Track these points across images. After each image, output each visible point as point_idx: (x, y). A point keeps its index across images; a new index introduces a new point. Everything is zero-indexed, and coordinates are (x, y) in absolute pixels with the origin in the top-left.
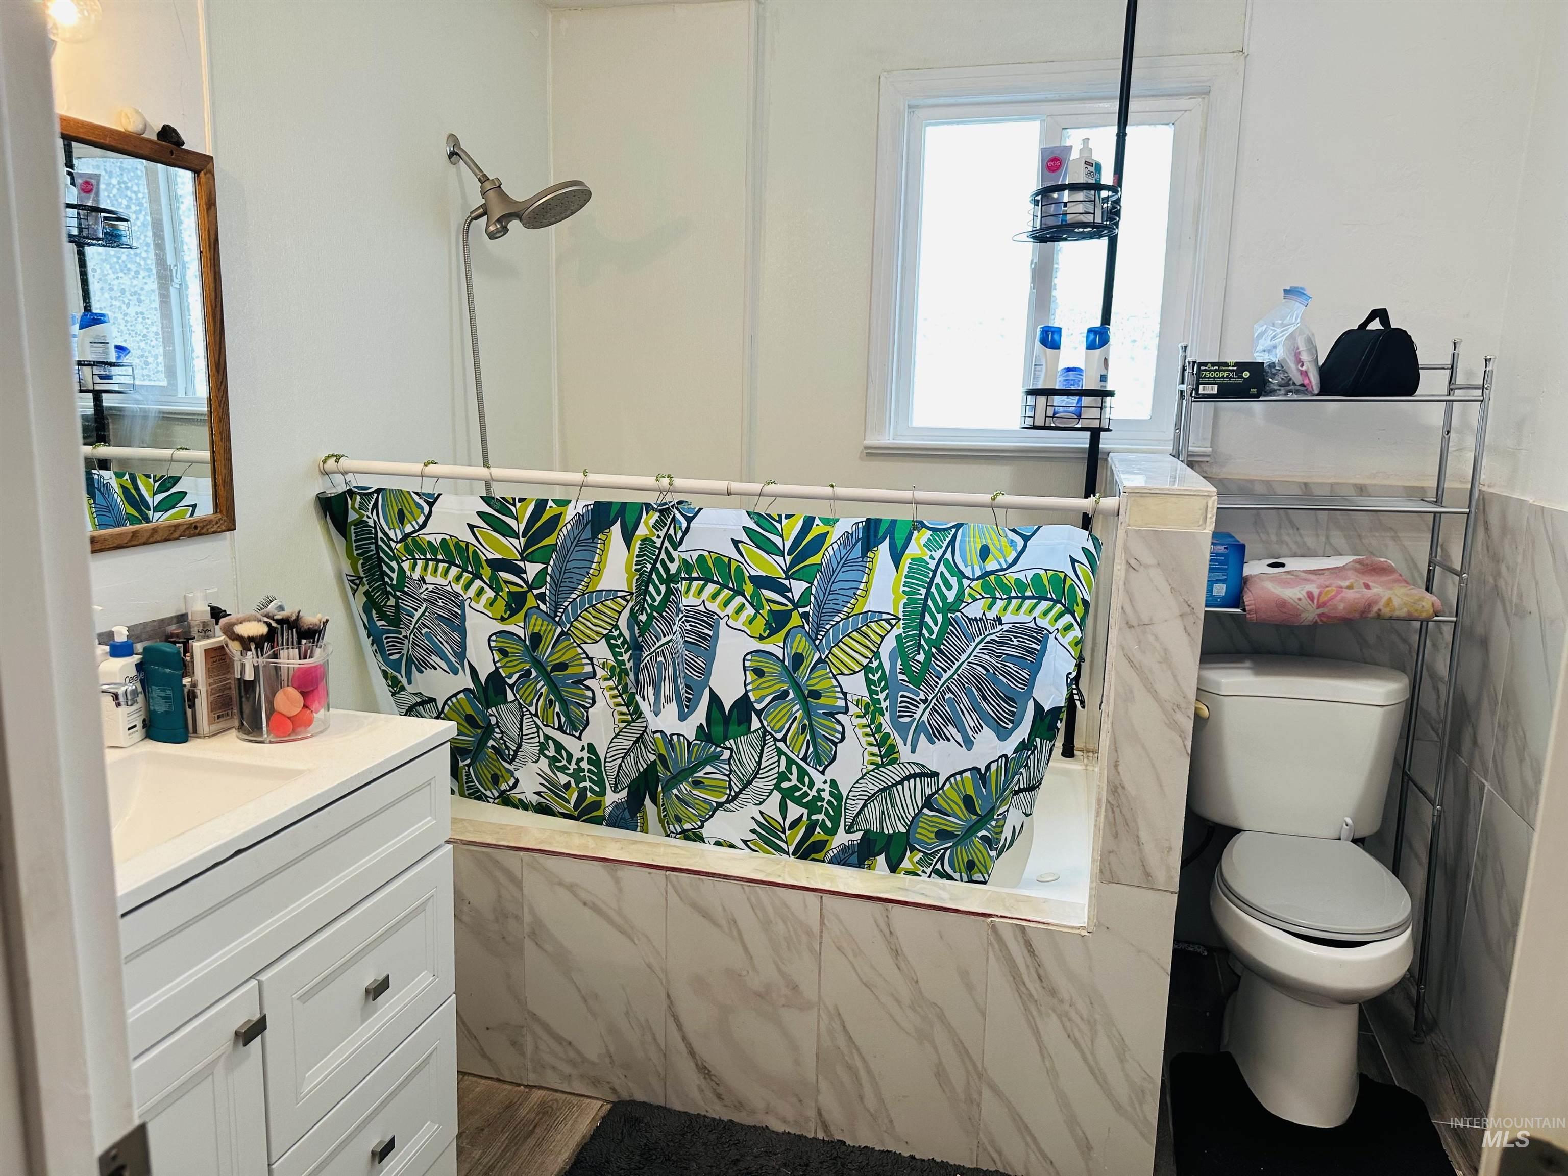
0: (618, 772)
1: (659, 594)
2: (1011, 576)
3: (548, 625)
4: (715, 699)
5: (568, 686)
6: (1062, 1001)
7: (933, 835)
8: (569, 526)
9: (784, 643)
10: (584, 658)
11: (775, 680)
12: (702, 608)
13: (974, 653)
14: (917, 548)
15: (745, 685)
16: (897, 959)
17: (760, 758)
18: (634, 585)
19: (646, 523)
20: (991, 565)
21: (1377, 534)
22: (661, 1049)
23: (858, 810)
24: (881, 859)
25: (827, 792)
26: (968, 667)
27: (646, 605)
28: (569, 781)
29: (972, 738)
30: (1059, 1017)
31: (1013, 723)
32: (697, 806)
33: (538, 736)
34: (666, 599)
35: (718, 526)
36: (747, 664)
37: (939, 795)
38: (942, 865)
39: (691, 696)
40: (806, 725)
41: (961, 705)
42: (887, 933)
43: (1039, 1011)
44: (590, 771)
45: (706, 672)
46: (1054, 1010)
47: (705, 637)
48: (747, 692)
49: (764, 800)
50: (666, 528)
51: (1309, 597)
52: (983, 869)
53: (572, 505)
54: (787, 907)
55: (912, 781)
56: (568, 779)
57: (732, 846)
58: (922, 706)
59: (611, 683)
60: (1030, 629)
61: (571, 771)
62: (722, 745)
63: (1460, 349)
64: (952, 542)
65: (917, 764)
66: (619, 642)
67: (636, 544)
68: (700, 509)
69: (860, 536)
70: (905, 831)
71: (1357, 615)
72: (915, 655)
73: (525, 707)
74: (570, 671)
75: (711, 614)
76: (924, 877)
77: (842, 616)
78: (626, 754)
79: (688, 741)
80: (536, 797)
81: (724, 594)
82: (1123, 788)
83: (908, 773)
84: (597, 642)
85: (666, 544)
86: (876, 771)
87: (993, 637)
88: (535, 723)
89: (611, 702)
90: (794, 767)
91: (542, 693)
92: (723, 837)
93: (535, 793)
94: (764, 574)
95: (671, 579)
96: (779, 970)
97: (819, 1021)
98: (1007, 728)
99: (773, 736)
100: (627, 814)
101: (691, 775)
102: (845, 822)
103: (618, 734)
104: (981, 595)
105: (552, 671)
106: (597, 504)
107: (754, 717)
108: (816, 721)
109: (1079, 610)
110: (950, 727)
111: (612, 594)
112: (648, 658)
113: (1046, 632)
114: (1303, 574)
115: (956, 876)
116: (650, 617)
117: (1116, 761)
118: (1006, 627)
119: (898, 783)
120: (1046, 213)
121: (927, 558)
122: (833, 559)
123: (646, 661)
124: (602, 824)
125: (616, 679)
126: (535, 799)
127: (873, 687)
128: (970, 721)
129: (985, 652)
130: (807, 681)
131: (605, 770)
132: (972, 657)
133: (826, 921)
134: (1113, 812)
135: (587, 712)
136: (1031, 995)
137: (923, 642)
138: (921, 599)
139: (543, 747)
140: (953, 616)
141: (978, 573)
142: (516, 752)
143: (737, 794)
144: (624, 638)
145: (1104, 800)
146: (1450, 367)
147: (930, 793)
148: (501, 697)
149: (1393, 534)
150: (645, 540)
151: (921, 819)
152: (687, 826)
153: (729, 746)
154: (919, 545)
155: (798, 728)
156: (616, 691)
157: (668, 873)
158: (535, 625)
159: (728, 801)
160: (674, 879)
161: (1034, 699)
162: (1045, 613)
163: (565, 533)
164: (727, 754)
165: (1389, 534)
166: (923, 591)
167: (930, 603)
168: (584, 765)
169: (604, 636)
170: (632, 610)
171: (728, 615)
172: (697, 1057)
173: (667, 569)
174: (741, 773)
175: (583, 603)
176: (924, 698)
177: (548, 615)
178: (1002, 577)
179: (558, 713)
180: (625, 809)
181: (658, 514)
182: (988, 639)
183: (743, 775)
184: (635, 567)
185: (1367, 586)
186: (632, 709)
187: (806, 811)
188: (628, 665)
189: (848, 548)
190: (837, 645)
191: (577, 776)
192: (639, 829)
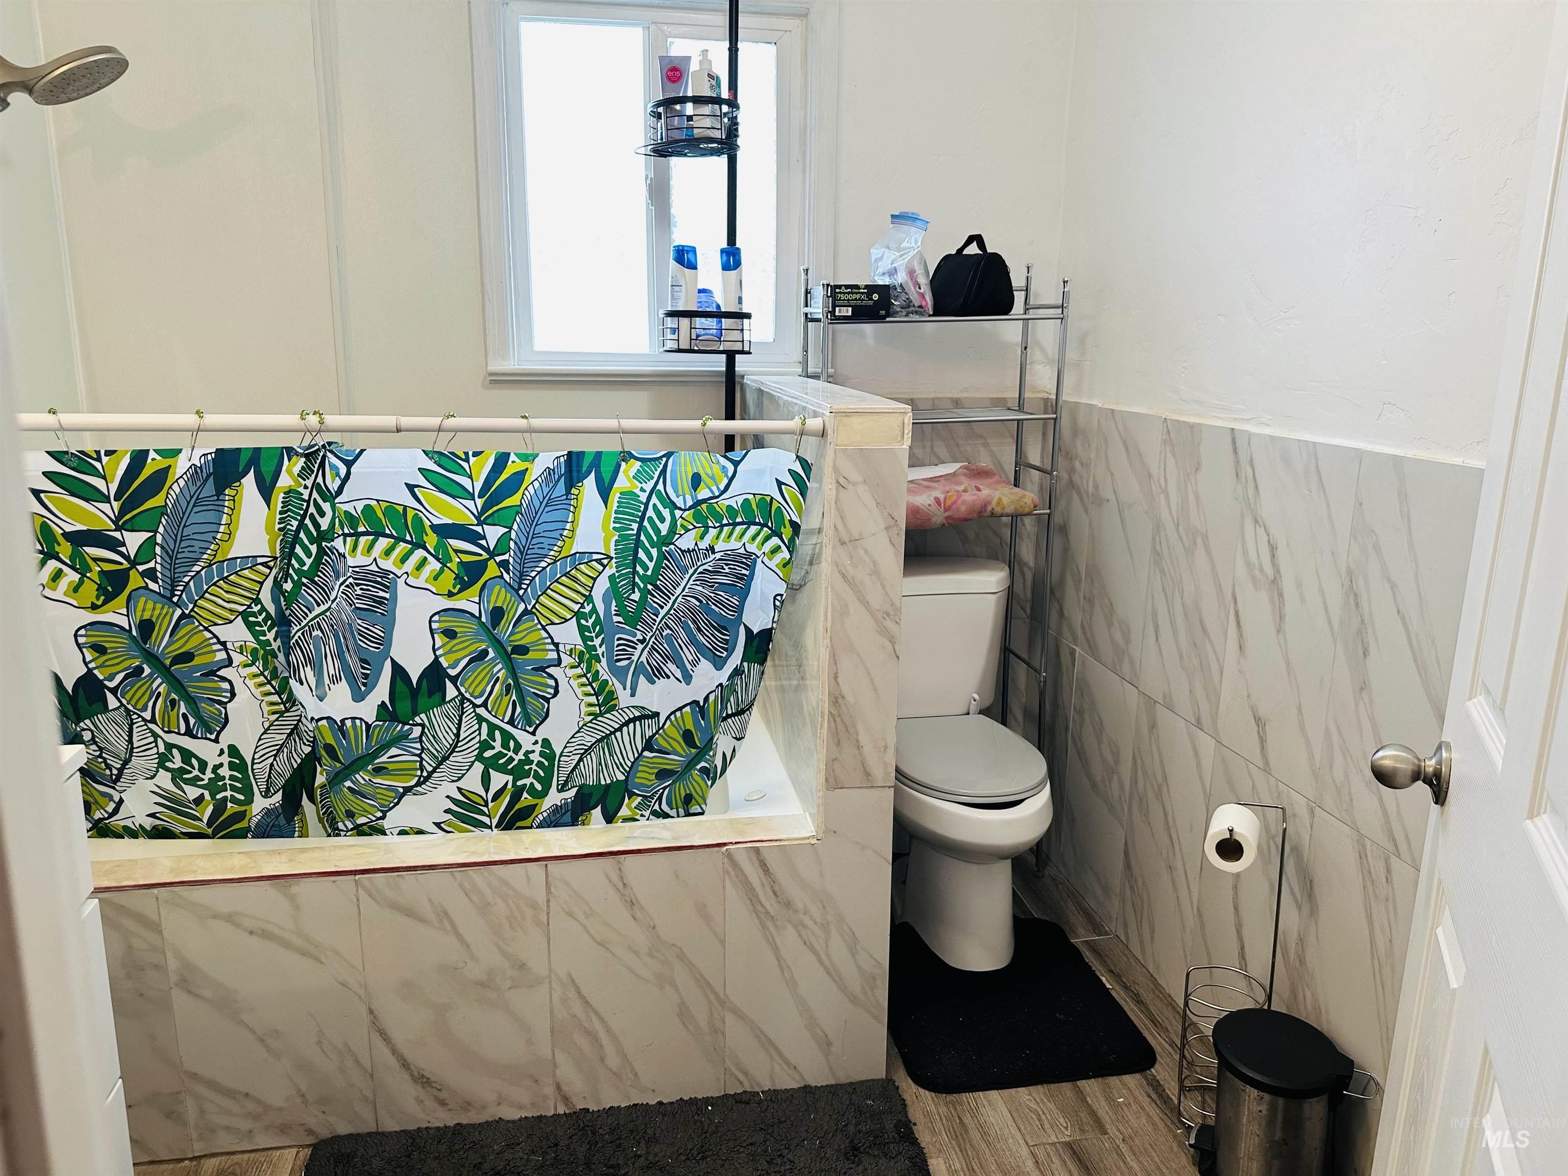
0: (270, 773)
1: (309, 556)
2: (724, 503)
3: (163, 608)
4: (399, 672)
5: (197, 680)
6: (796, 911)
7: (653, 777)
8: (182, 482)
9: (480, 597)
10: (214, 644)
11: (472, 639)
12: (374, 568)
13: (688, 586)
14: (623, 482)
15: (434, 650)
16: (632, 909)
17: (459, 729)
18: (278, 547)
19: (289, 472)
20: (703, 493)
21: (971, 442)
22: (366, 1071)
23: (573, 766)
24: (597, 812)
25: (537, 753)
26: (683, 601)
27: (291, 571)
28: (203, 794)
29: (691, 672)
30: (795, 927)
31: (727, 651)
32: (378, 796)
33: (157, 746)
34: (318, 562)
35: (386, 470)
36: (434, 626)
37: (660, 735)
38: (660, 804)
39: (368, 672)
40: (510, 684)
41: (679, 640)
42: (620, 885)
43: (776, 926)
44: (232, 778)
45: (385, 642)
46: (790, 922)
47: (380, 601)
48: (437, 658)
49: (464, 775)
50: (313, 476)
51: (937, 503)
52: (700, 800)
53: (183, 457)
54: (507, 884)
55: (631, 725)
56: (199, 791)
57: (420, 832)
58: (640, 647)
59: (254, 669)
60: (740, 555)
61: (206, 782)
62: (411, 722)
63: (1033, 273)
64: (664, 472)
65: (637, 707)
66: (260, 619)
67: (278, 498)
68: (362, 451)
69: (563, 472)
70: (624, 778)
71: (975, 515)
72: (630, 595)
73: (135, 713)
74: (197, 661)
75: (385, 573)
76: (643, 821)
77: (549, 561)
78: (278, 750)
79: (366, 723)
80: (151, 820)
81: (401, 548)
82: (843, 697)
83: (627, 718)
84: (231, 622)
85: (315, 495)
86: (594, 721)
87: (706, 567)
88: (151, 731)
89: (257, 692)
90: (497, 733)
91: (159, 694)
92: (408, 824)
93: (148, 816)
94: (450, 522)
95: (323, 537)
96: (502, 952)
97: (551, 994)
98: (722, 657)
99: (471, 702)
100: (282, 821)
101: (371, 762)
102: (558, 781)
103: (268, 729)
104: (693, 525)
105: (172, 664)
106: (219, 452)
107: (449, 684)
108: (524, 679)
109: (787, 532)
110: (670, 665)
111: (251, 561)
112: (299, 634)
113: (754, 556)
114: (924, 483)
115: (673, 813)
116: (298, 585)
117: (836, 673)
118: (718, 556)
119: (616, 730)
120: (671, 125)
121: (637, 491)
122: (535, 498)
123: (296, 637)
124: (246, 837)
125: (260, 664)
126: (148, 823)
127: (586, 633)
128: (688, 655)
129: (698, 583)
130: (509, 636)
131: (253, 773)
132: (687, 590)
133: (553, 890)
134: (835, 721)
135: (225, 708)
136: (767, 913)
137: (637, 580)
138: (633, 535)
139: (163, 760)
140: (667, 549)
141: (690, 503)
142: (121, 771)
143: (430, 774)
144: (268, 613)
145: (827, 712)
146: (1025, 289)
147: (651, 734)
148: (98, 706)
149: (983, 441)
150: (289, 492)
151: (641, 763)
152: (361, 820)
153: (419, 721)
154: (628, 477)
155: (502, 690)
156: (262, 678)
157: (357, 877)
158: (144, 610)
159: (418, 784)
160: (367, 884)
161: (744, 624)
162: (754, 538)
163: (178, 491)
164: (417, 731)
165: (980, 442)
166: (635, 526)
167: (643, 538)
168: (225, 772)
169: (240, 613)
170: (276, 578)
171: (407, 573)
172: (412, 1068)
173: (317, 526)
174: (436, 750)
175: (210, 576)
176: (642, 638)
177: (163, 596)
178: (714, 505)
179: (184, 715)
180: (280, 815)
181: (303, 459)
182: (700, 570)
183: (437, 751)
184: (277, 526)
185: (978, 489)
186: (284, 697)
187: (510, 778)
188: (275, 646)
189: (551, 485)
190: (544, 593)
191: (214, 786)
192: (296, 834)
